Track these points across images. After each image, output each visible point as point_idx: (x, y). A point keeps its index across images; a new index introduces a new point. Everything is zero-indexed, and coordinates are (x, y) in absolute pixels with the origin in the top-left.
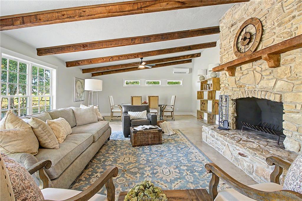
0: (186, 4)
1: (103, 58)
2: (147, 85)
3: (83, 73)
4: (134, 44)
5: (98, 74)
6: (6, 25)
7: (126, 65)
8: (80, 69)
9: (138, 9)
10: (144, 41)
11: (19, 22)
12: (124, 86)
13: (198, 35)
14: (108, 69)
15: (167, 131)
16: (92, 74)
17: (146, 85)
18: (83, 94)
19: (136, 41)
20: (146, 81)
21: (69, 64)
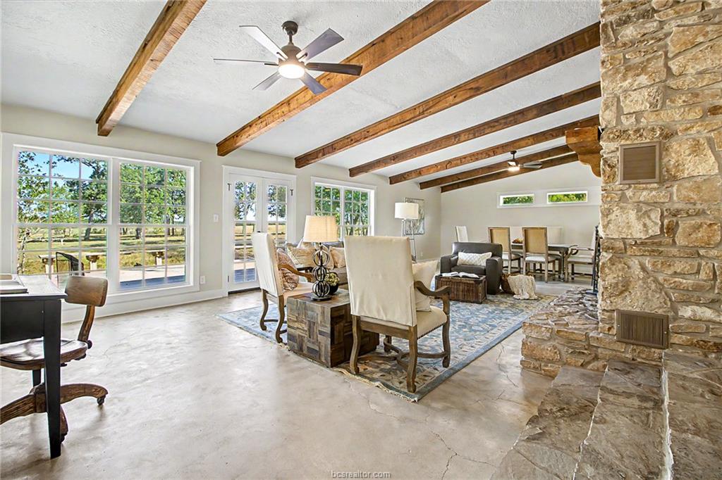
0: (481, 88)
1: (436, 165)
2: (551, 203)
3: (421, 189)
4: (459, 142)
5: (451, 187)
6: (314, 159)
7: (490, 168)
8: (416, 183)
9: (420, 114)
10: (474, 134)
11: (321, 154)
12: (498, 207)
13: (583, 100)
14: (459, 179)
15: (520, 291)
16: (442, 187)
17: (548, 203)
18: (422, 223)
19: (462, 137)
20: (548, 194)
21: (394, 180)
